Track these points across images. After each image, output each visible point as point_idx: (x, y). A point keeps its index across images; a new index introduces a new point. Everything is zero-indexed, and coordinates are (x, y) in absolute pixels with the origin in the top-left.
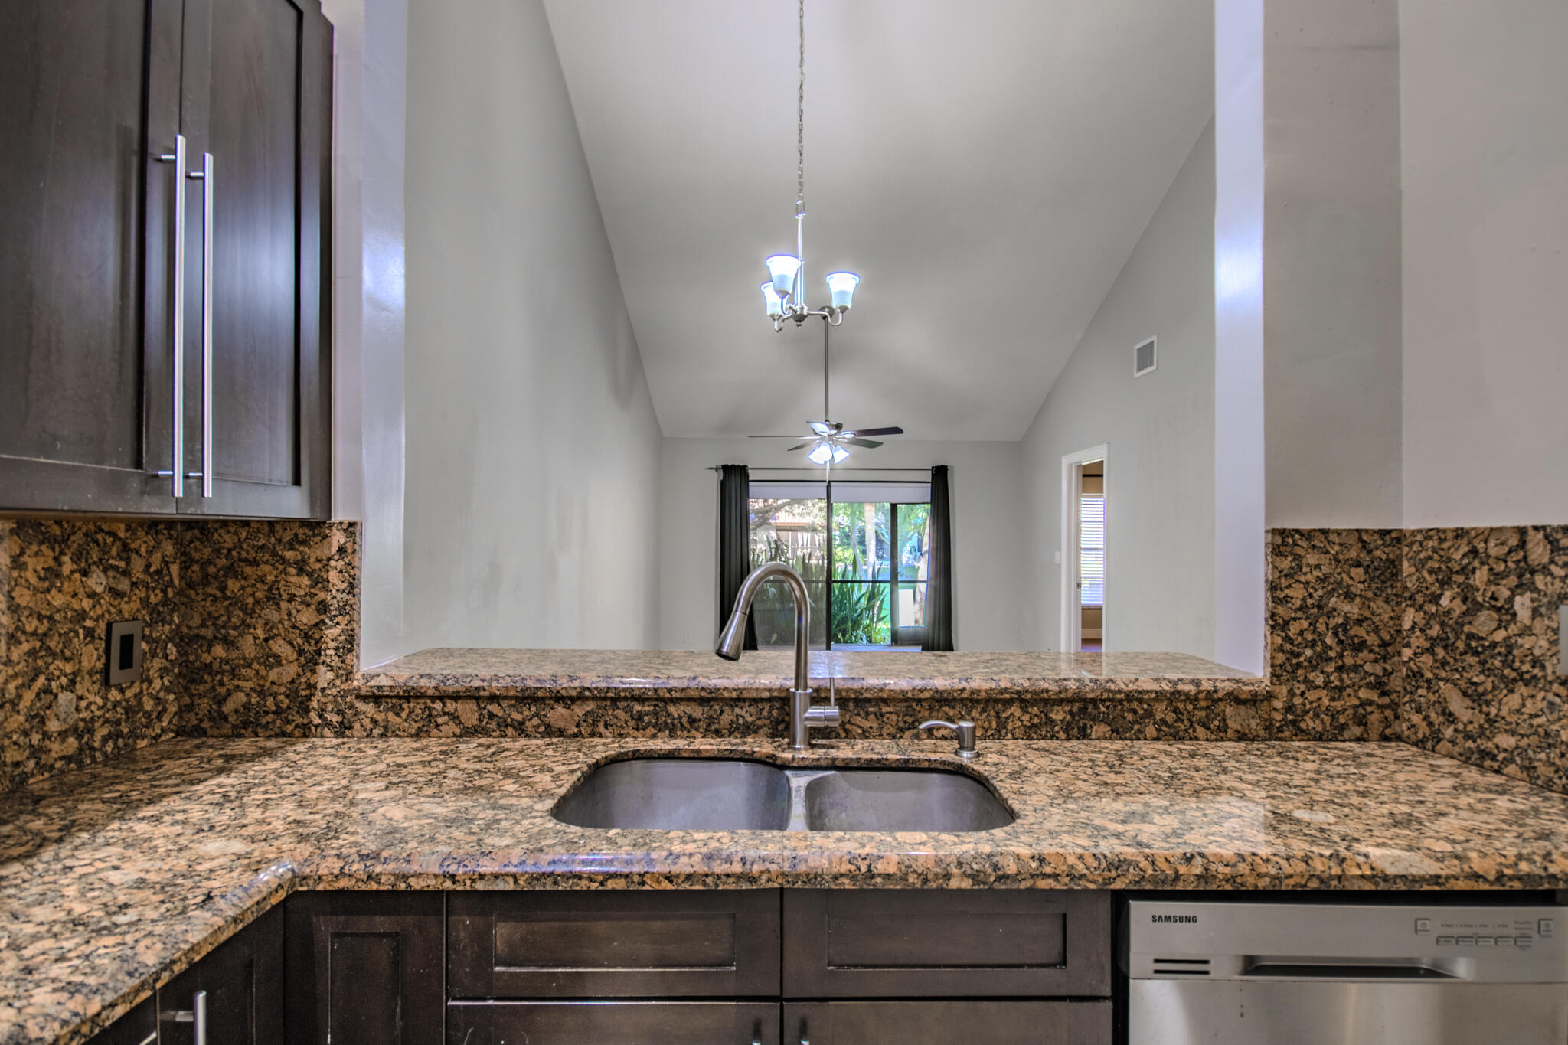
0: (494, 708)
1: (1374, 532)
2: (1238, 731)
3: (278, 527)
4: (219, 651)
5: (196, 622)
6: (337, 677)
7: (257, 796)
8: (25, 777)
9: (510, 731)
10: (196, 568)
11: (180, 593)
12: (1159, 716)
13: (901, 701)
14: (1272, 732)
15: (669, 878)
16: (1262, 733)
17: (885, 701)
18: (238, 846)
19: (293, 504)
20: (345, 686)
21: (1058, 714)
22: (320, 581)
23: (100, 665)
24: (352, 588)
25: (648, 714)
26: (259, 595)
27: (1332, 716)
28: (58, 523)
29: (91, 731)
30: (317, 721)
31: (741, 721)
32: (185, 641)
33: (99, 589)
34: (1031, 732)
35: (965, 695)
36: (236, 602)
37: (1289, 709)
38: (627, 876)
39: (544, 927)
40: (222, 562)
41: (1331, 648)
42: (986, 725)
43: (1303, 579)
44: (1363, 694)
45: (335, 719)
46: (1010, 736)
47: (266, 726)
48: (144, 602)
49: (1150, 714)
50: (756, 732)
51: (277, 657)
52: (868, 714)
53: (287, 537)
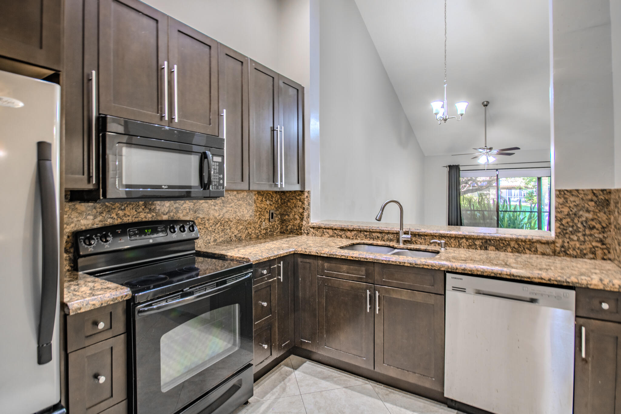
0: (335, 231)
1: (599, 190)
2: (542, 252)
3: (296, 192)
4: (287, 217)
5: (283, 211)
6: (307, 223)
7: (291, 241)
8: (258, 236)
9: (339, 237)
10: (283, 200)
11: (280, 205)
12: (512, 245)
13: (430, 236)
14: (555, 253)
15: (352, 257)
16: (551, 253)
17: (426, 236)
18: (288, 246)
19: (297, 188)
20: (308, 225)
21: (478, 243)
22: (303, 203)
23: (268, 218)
24: (309, 204)
25: (368, 235)
26: (293, 206)
27: (581, 251)
28: (263, 192)
29: (267, 229)
30: (303, 232)
31: (389, 238)
32: (282, 215)
33: (268, 204)
34: (469, 247)
35: (448, 235)
36: (289, 207)
37: (563, 246)
38: (345, 256)
39: (333, 265)
40: (287, 199)
41: (580, 228)
42: (455, 244)
43: (568, 205)
44: (594, 244)
45: (306, 232)
46: (462, 247)
47: (294, 232)
48: (275, 206)
49: (509, 245)
50: (393, 241)
51: (296, 218)
52: (421, 238)
53: (298, 194)
